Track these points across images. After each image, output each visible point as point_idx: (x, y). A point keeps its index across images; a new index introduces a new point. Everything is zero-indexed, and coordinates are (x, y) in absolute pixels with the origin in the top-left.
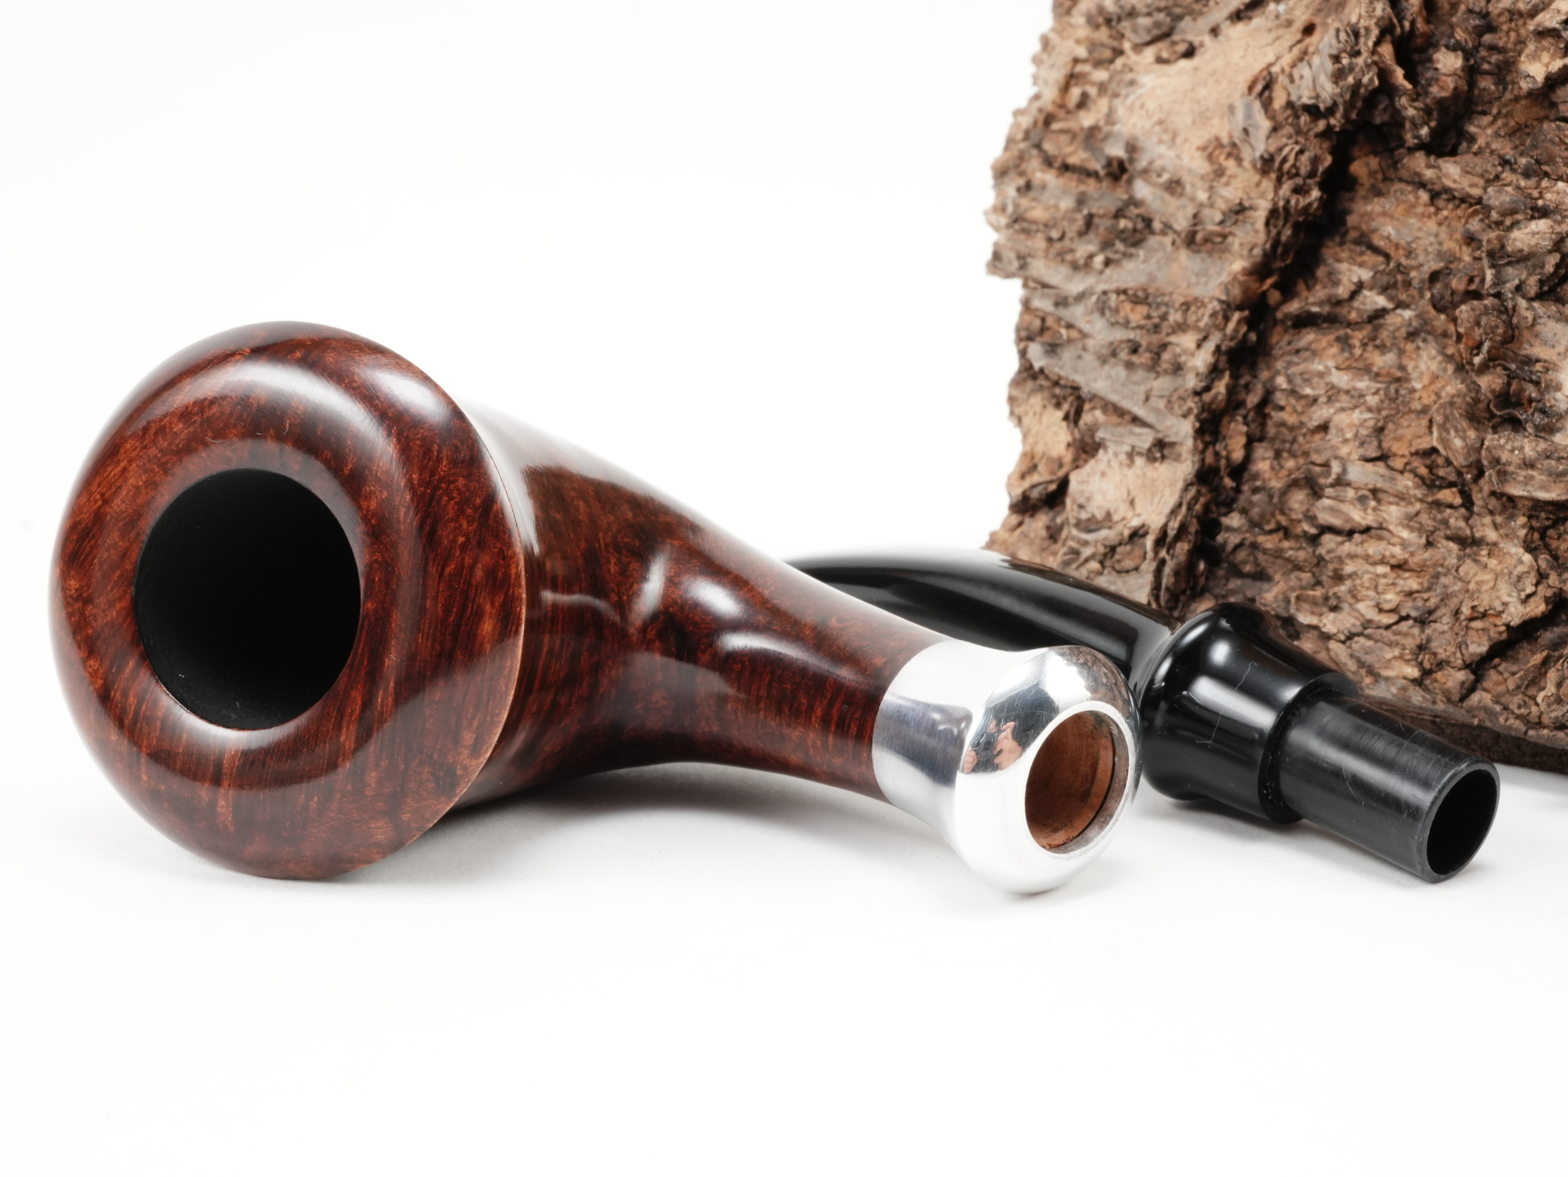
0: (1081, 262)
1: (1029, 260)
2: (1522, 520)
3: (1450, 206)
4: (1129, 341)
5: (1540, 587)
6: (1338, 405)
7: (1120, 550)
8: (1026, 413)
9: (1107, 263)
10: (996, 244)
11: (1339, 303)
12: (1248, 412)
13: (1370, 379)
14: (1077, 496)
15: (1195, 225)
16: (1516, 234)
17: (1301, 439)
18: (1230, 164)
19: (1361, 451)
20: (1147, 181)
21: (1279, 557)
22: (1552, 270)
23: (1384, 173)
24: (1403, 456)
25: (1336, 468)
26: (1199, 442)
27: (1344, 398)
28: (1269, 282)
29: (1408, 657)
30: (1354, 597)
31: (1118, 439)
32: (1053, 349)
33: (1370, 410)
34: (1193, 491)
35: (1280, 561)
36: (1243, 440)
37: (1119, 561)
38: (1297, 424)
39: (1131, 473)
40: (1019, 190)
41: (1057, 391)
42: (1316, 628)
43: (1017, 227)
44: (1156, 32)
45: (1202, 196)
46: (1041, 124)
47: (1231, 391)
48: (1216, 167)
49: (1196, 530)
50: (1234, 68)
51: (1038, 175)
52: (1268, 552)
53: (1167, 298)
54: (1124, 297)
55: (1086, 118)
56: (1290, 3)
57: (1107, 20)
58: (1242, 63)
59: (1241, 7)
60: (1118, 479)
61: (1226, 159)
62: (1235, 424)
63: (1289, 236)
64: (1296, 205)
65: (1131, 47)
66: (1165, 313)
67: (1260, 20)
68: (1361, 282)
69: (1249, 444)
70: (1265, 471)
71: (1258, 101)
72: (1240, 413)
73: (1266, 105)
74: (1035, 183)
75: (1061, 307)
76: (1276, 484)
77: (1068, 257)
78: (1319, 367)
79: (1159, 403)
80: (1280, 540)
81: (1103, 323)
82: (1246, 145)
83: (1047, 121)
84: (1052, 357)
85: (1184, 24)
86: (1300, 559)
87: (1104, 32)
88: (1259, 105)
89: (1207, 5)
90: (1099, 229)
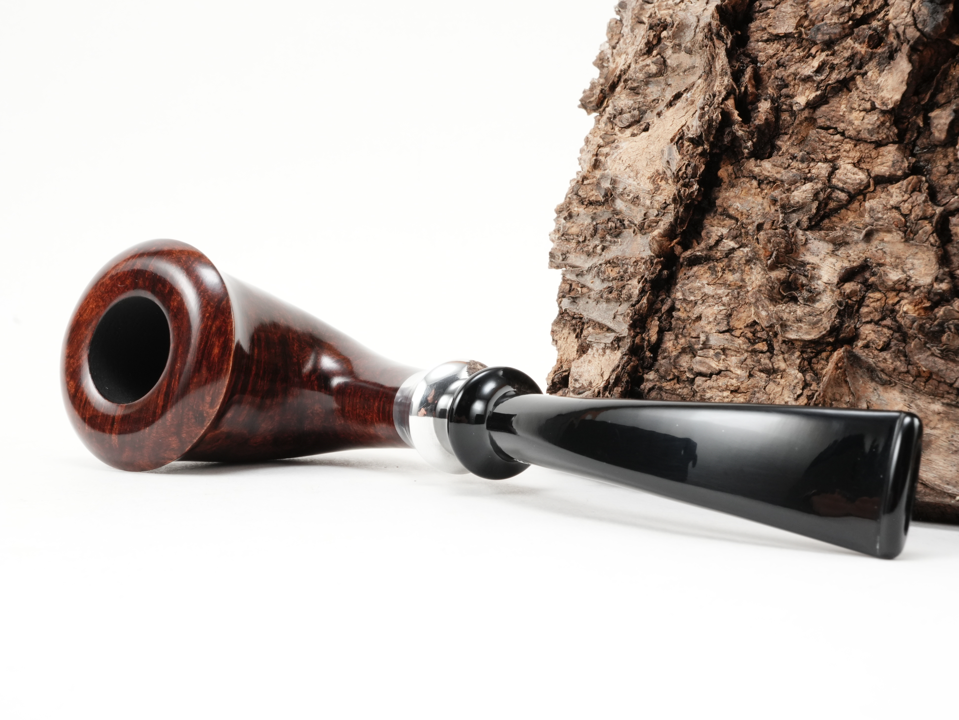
0: (591, 250)
1: (568, 255)
2: (797, 354)
3: (768, 187)
4: (609, 287)
5: (805, 391)
6: (707, 304)
8: (560, 338)
9: (603, 249)
10: (552, 249)
11: (711, 248)
12: (662, 315)
13: (725, 289)
14: (575, 375)
15: (645, 219)
16: (795, 193)
17: (688, 326)
18: (663, 183)
19: (717, 328)
20: (622, 200)
21: (674, 394)
22: (815, 211)
23: (735, 174)
24: (740, 329)
25: (703, 338)
26: (632, 331)
27: (711, 300)
28: (675, 241)
31: (598, 341)
32: (574, 300)
33: (724, 305)
34: (626, 358)
35: (675, 396)
36: (657, 329)
38: (686, 318)
39: (603, 359)
40: (565, 219)
41: (574, 322)
43: (563, 238)
44: (632, 120)
45: (648, 202)
46: (580, 183)
47: (651, 303)
48: (656, 186)
49: (627, 380)
50: (666, 131)
51: (576, 209)
52: (668, 391)
53: (628, 261)
54: (608, 265)
55: (598, 173)
56: (693, 91)
57: (609, 118)
58: (671, 128)
59: (672, 99)
60: (597, 363)
61: (661, 181)
62: (653, 322)
63: (682, 212)
64: (684, 194)
65: (619, 131)
66: (627, 269)
67: (680, 104)
68: (722, 235)
69: (661, 332)
70: (669, 347)
71: (675, 146)
72: (657, 315)
73: (680, 147)
74: (574, 213)
75: (580, 276)
76: (675, 353)
77: (586, 249)
78: (699, 284)
79: (620, 318)
80: (674, 384)
81: (598, 282)
82: (669, 170)
83: (583, 181)
84: (574, 305)
85: (646, 115)
86: (684, 394)
87: (609, 126)
88: (676, 148)
89: (658, 103)
90: (600, 231)
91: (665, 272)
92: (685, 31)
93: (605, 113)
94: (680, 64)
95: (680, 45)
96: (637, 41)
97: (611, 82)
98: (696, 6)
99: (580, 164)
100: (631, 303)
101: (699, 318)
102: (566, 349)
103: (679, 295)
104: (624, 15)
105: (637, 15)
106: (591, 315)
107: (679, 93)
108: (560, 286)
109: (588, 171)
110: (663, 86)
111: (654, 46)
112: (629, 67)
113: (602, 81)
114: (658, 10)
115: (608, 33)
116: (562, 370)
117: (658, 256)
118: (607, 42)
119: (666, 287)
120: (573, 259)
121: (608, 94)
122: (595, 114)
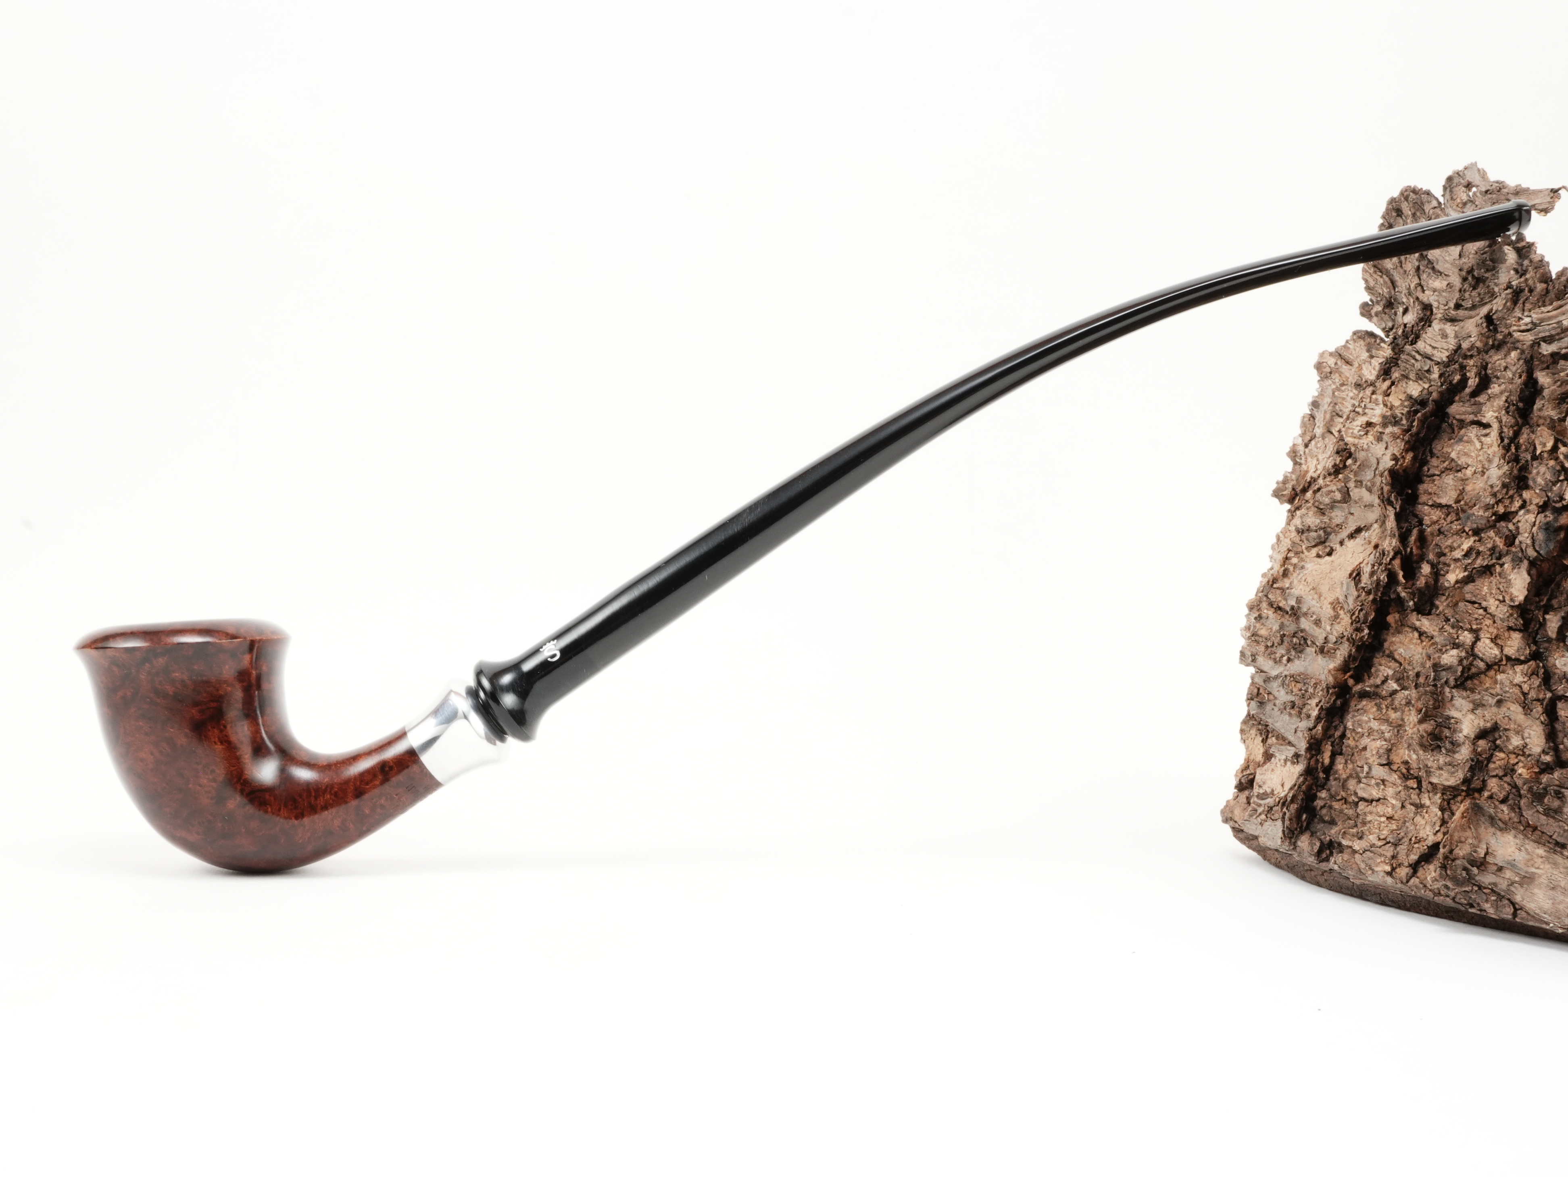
0: (1278, 659)
1: (1257, 657)
2: (1439, 795)
3: (1427, 640)
4: (1292, 701)
5: (1442, 828)
6: (1372, 737)
7: (1274, 809)
8: (1248, 738)
9: (1289, 660)
10: (1243, 647)
11: (1377, 686)
12: (1335, 740)
13: (1387, 725)
14: (1259, 781)
15: (1325, 643)
16: (1444, 656)
17: (1355, 754)
18: (1341, 614)
19: (1379, 761)
20: (1306, 619)
21: (1342, 813)
22: (1460, 674)
23: (1401, 622)
24: (1398, 763)
25: (1366, 768)
26: (1308, 754)
27: (1375, 734)
28: (1348, 674)
29: (1387, 861)
30: (1369, 832)
31: (1280, 752)
32: (1261, 704)
33: (1385, 740)
34: (1301, 779)
36: (1329, 753)
37: (1273, 814)
38: (1354, 746)
39: (1284, 770)
40: (1256, 618)
41: (1260, 727)
42: (1351, 847)
43: (1253, 638)
44: (1318, 541)
45: (1328, 628)
46: (1270, 583)
47: (1326, 730)
48: (1336, 613)
49: (1302, 798)
50: (1347, 563)
51: (1265, 611)
52: (1336, 810)
53: (1309, 680)
54: (1292, 678)
55: (1287, 583)
56: (1370, 532)
57: (1298, 531)
58: (1351, 561)
59: (1353, 532)
60: (1278, 773)
61: (1339, 611)
62: (1327, 746)
63: (1354, 651)
64: (1357, 636)
65: (1307, 546)
66: (1307, 688)
67: (1359, 539)
68: (1388, 676)
69: (1333, 756)
70: (1340, 770)
71: (1353, 582)
72: (1330, 740)
73: (1357, 582)
74: (1264, 615)
75: (1267, 682)
76: (1344, 776)
77: (1273, 656)
78: (1366, 718)
79: (1300, 734)
80: (1342, 804)
81: (1283, 692)
82: (1346, 603)
83: (1273, 582)
84: (1261, 709)
85: (1330, 538)
86: (1350, 814)
87: (1298, 537)
88: (1353, 584)
89: (1341, 528)
90: (1285, 643)
91: (1339, 702)
92: (1366, 468)
93: (1295, 516)
94: (1361, 499)
95: (1361, 482)
96: (1326, 453)
97: (1303, 483)
99: (1272, 560)
100: (1309, 724)
101: (1365, 749)
102: (1253, 751)
104: (1316, 414)
105: (1328, 422)
106: (1276, 724)
107: (1359, 527)
108: (1249, 688)
109: (1277, 574)
110: (1346, 515)
111: (1340, 470)
112: (1319, 478)
113: (1294, 478)
114: (1346, 433)
115: (1301, 427)
116: (1248, 770)
117: (1334, 687)
118: (1300, 436)
119: (1338, 716)
120: (1261, 660)
121: (1297, 496)
122: (1287, 506)
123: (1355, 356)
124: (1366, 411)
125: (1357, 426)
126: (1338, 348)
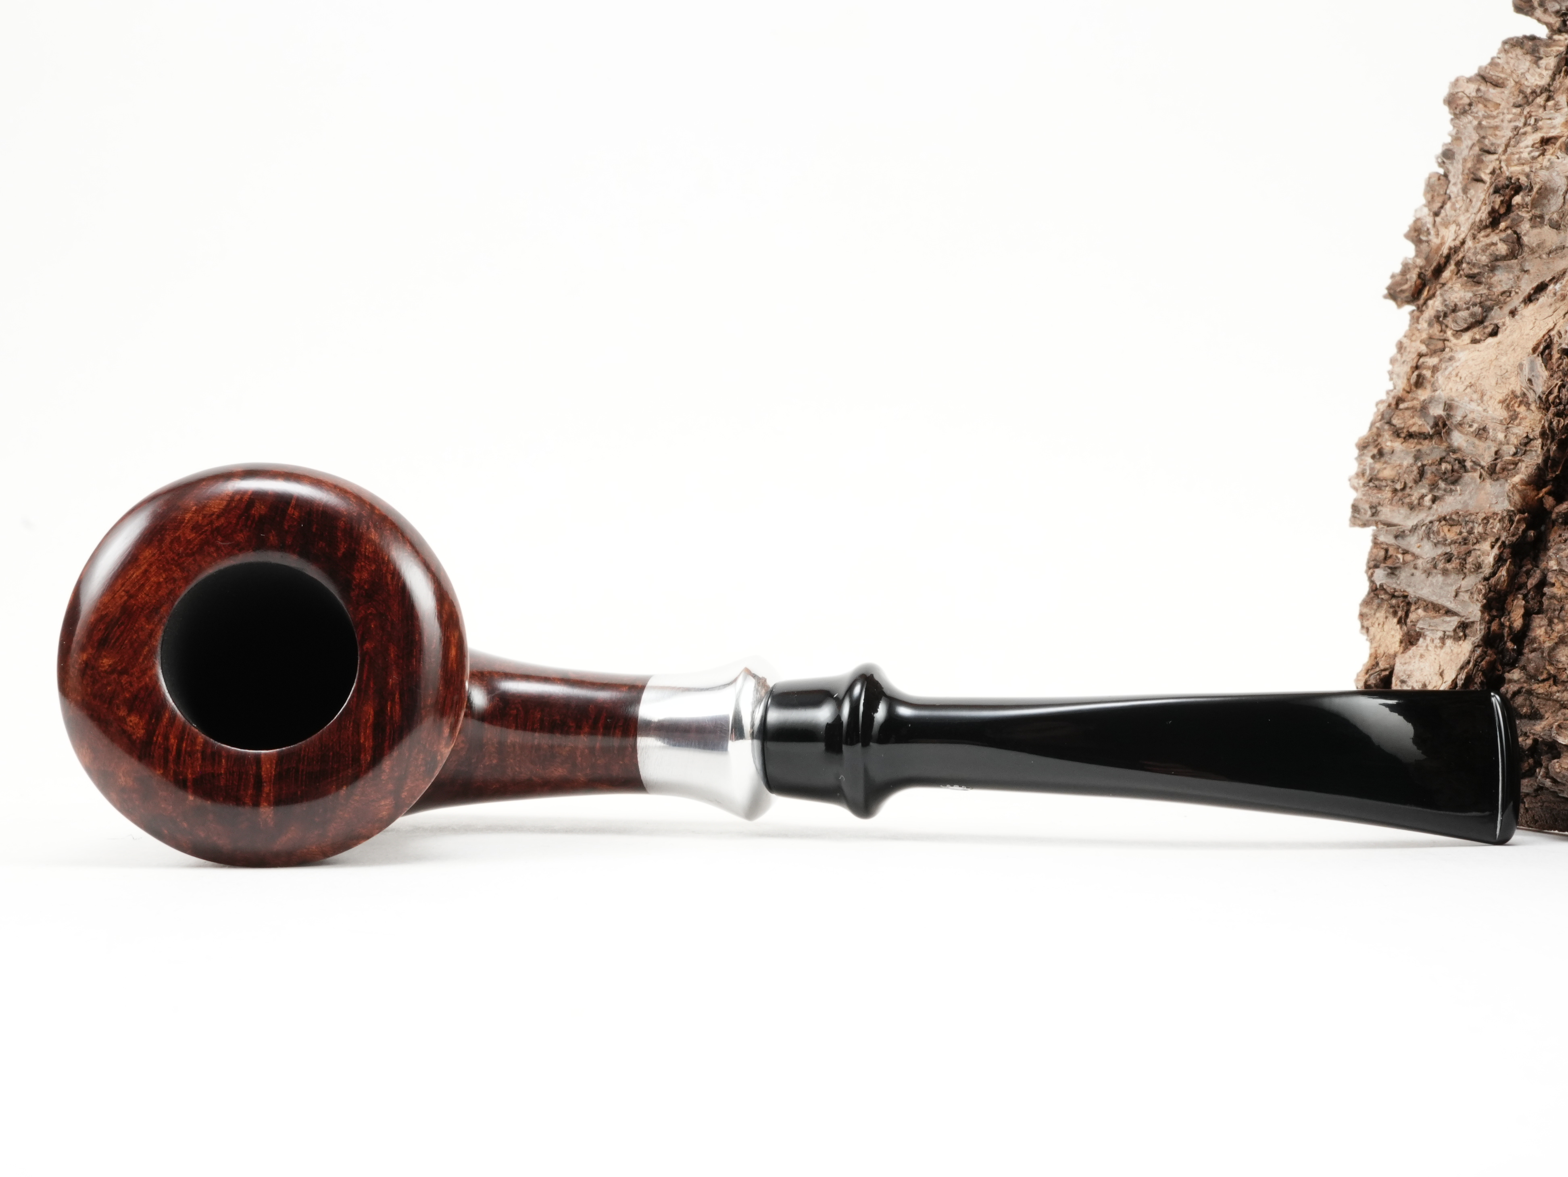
0: (1416, 502)
1: (1379, 508)
4: (1446, 554)
8: (1373, 624)
9: (1434, 500)
10: (1355, 500)
12: (1529, 592)
14: (1401, 674)
15: (1496, 459)
18: (1522, 409)
20: (1461, 432)
21: (1549, 700)
26: (1486, 614)
28: (1544, 490)
31: (1433, 628)
32: (1393, 571)
34: (1479, 651)
35: (1551, 703)
36: (1522, 611)
39: (1442, 653)
40: (1373, 457)
41: (1394, 601)
43: (1371, 484)
44: (1471, 320)
45: (1501, 436)
46: (1393, 406)
47: (1513, 576)
48: (1512, 413)
49: (1482, 681)
50: (1525, 337)
51: (1389, 444)
52: (1540, 696)
53: (1473, 517)
54: (1443, 522)
55: (1423, 395)
56: (1564, 282)
57: (1437, 318)
58: (1532, 333)
59: (1532, 292)
60: (1432, 658)
61: (1519, 406)
62: (1515, 602)
63: (1555, 450)
64: (1558, 426)
65: (1454, 335)
66: (1472, 528)
67: (1544, 299)
69: (1528, 615)
70: (1540, 636)
71: (1540, 358)
72: (1521, 592)
73: (1547, 359)
74: (1386, 450)
75: (1400, 538)
76: (1548, 644)
77: (1407, 500)
79: (1465, 596)
80: (1550, 686)
81: (1428, 546)
82: (1531, 391)
83: (1397, 404)
84: (1392, 578)
85: (1493, 313)
86: (1565, 699)
87: (1437, 328)
88: (1541, 361)
89: (1510, 296)
90: (1429, 475)
91: (1531, 533)
92: (1549, 197)
93: (1427, 308)
94: (1543, 243)
95: (1541, 217)
96: (1473, 207)
97: (1435, 264)
98: (1565, 162)
99: (1391, 379)
100: (1482, 575)
102: (1382, 640)
103: (1553, 564)
104: (1450, 167)
105: (1472, 170)
106: (1420, 592)
107: (1542, 283)
108: (1371, 553)
109: (1404, 390)
110: (1517, 272)
111: (1501, 215)
112: (1463, 243)
113: (1420, 262)
114: (1507, 166)
115: (1426, 192)
116: (1378, 669)
117: (1521, 511)
118: (1425, 206)
119: (1531, 553)
120: (1387, 514)
121: (1429, 280)
122: (1410, 308)
123: (1509, 71)
124: (1540, 123)
125: (1527, 147)
126: (1480, 68)
